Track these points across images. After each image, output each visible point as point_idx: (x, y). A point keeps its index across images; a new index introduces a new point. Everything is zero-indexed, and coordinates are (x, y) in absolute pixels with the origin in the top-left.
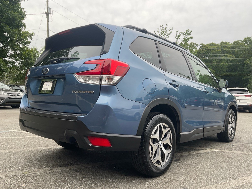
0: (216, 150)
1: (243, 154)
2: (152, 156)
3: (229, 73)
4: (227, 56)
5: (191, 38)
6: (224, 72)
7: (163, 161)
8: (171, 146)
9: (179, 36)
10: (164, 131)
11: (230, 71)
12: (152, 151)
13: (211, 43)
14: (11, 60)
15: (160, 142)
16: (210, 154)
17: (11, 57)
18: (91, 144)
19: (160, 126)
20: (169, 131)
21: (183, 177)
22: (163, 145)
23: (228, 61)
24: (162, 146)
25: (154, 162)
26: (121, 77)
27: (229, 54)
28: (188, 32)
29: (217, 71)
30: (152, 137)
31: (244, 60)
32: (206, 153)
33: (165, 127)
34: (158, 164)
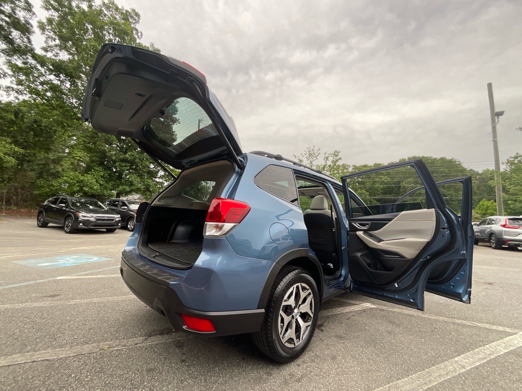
0: (373, 306)
1: (410, 316)
2: (282, 331)
3: (384, 196)
4: (381, 178)
5: (340, 159)
6: (378, 194)
7: (298, 337)
8: (312, 315)
9: (327, 158)
10: (303, 295)
11: (385, 193)
12: (282, 324)
13: (364, 164)
14: (161, 180)
15: (296, 311)
16: (364, 314)
17: (161, 177)
18: (186, 327)
19: (298, 287)
20: (309, 294)
21: (325, 366)
22: (299, 314)
23: (382, 183)
24: (298, 316)
25: (284, 341)
26: (236, 224)
27: (385, 175)
28: (336, 153)
29: (371, 193)
30: (284, 303)
31: (399, 182)
32: (360, 312)
33: (304, 289)
34: (290, 343)
